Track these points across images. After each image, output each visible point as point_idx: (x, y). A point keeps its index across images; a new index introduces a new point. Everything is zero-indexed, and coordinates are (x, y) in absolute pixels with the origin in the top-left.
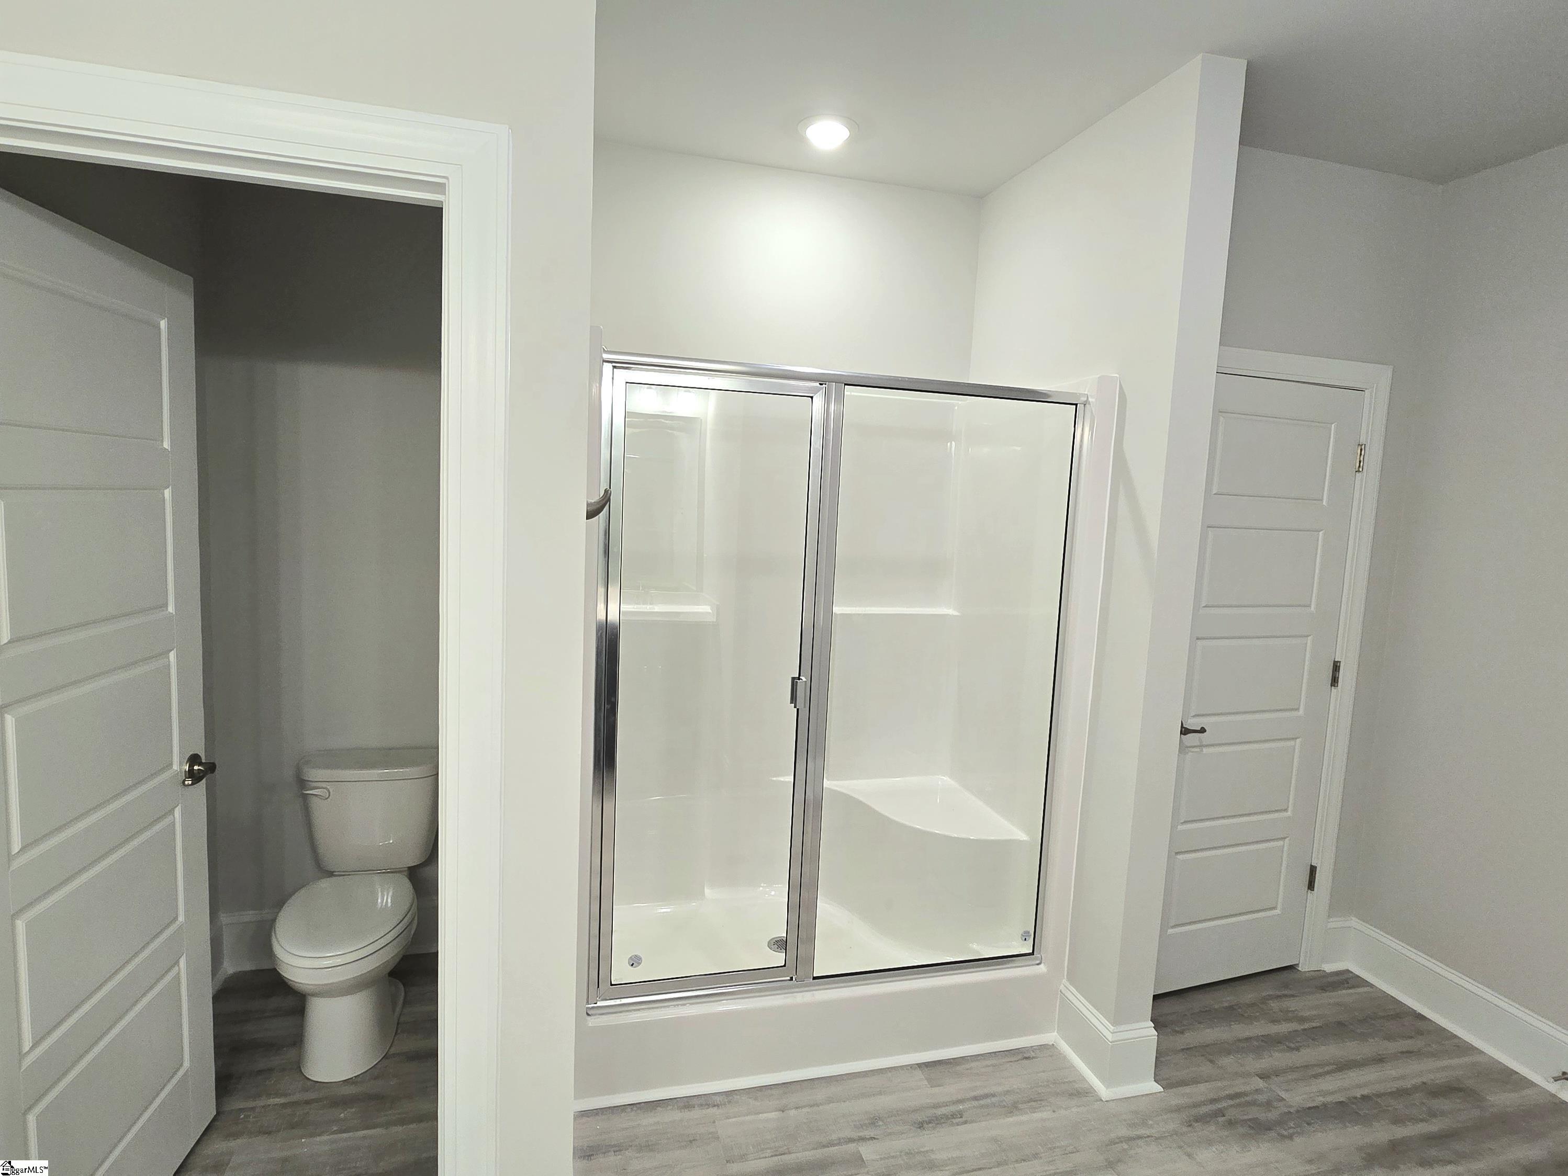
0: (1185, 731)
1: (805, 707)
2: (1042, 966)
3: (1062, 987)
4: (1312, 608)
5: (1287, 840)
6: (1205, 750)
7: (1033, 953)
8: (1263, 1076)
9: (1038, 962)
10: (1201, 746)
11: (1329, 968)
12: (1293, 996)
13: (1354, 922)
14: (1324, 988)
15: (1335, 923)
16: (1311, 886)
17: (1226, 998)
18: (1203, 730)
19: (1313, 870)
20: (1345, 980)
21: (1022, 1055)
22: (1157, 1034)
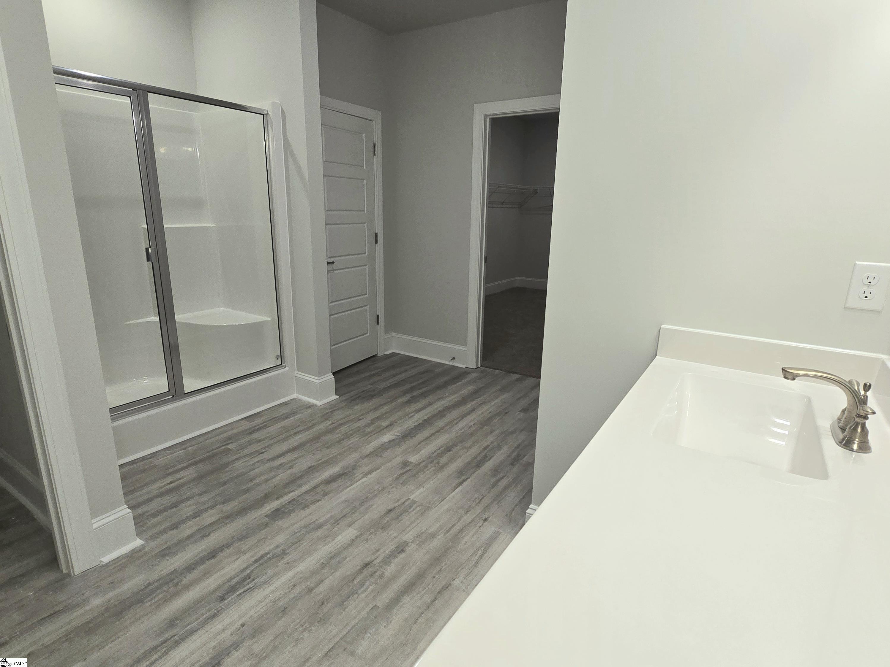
0: (328, 263)
1: (157, 261)
2: (286, 368)
3: (296, 375)
4: (366, 212)
5: (368, 306)
6: (335, 272)
7: (281, 364)
8: (371, 384)
9: (284, 367)
10: (333, 270)
11: (387, 353)
12: (377, 363)
13: (394, 334)
14: (386, 359)
15: (387, 336)
16: (378, 323)
17: (355, 369)
18: (333, 263)
19: (378, 316)
20: (394, 354)
21: (285, 404)
22: (334, 377)
